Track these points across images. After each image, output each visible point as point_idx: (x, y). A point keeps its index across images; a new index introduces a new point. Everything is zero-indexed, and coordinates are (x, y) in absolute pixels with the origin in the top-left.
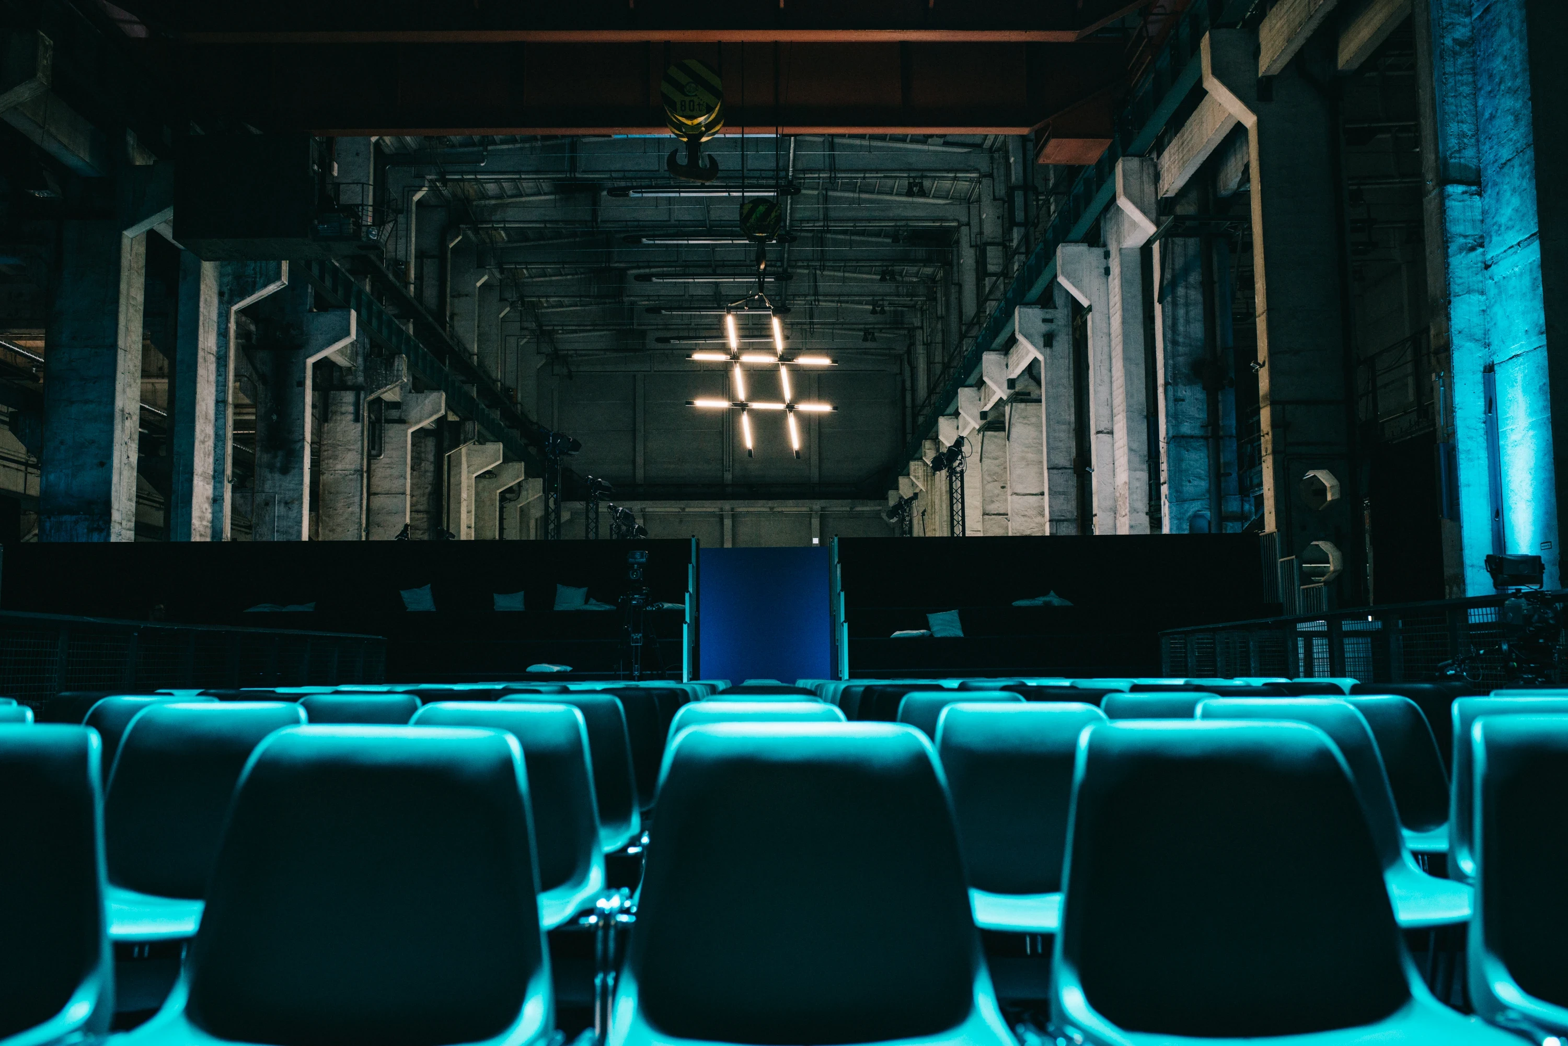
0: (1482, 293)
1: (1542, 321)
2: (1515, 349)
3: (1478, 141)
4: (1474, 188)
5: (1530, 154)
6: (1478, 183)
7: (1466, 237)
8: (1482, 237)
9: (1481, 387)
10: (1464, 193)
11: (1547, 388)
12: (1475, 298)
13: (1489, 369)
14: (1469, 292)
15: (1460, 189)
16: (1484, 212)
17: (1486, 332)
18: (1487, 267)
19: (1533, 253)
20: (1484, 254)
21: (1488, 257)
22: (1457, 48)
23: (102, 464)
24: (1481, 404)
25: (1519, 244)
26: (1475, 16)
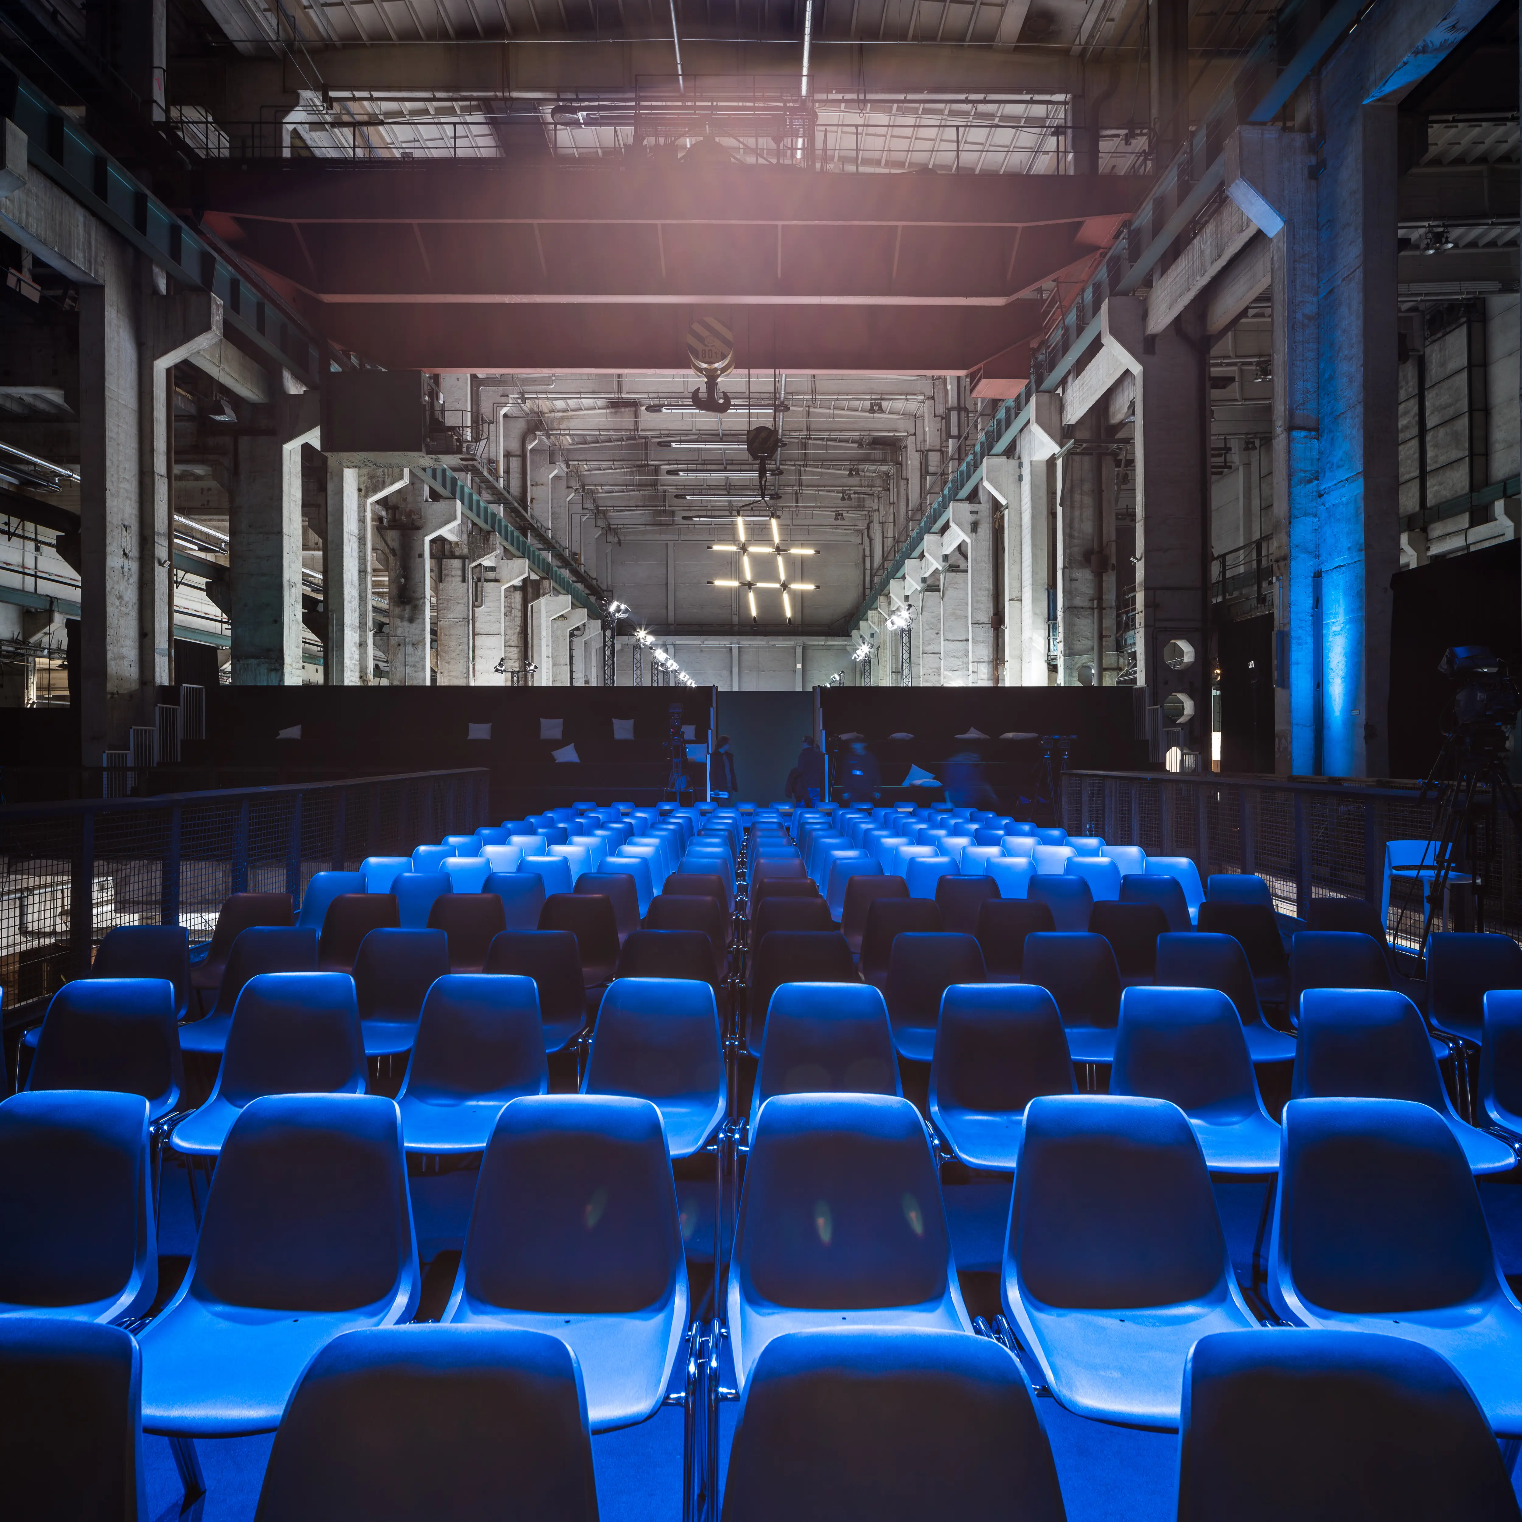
0: (1315, 516)
1: (1362, 541)
2: (1338, 561)
3: (1318, 395)
4: (1313, 433)
5: (1360, 409)
6: (1317, 430)
7: (1305, 472)
8: (1318, 472)
9: (1311, 589)
10: (1305, 437)
11: (1363, 593)
12: (1310, 519)
13: (1318, 576)
14: (1305, 515)
15: (1303, 433)
16: (1321, 453)
17: (1317, 546)
18: (1320, 496)
19: (1357, 489)
20: (1318, 485)
21: (1322, 488)
22: (1306, 321)
23: (276, 621)
24: (1309, 602)
25: (1347, 480)
26: (1321, 296)
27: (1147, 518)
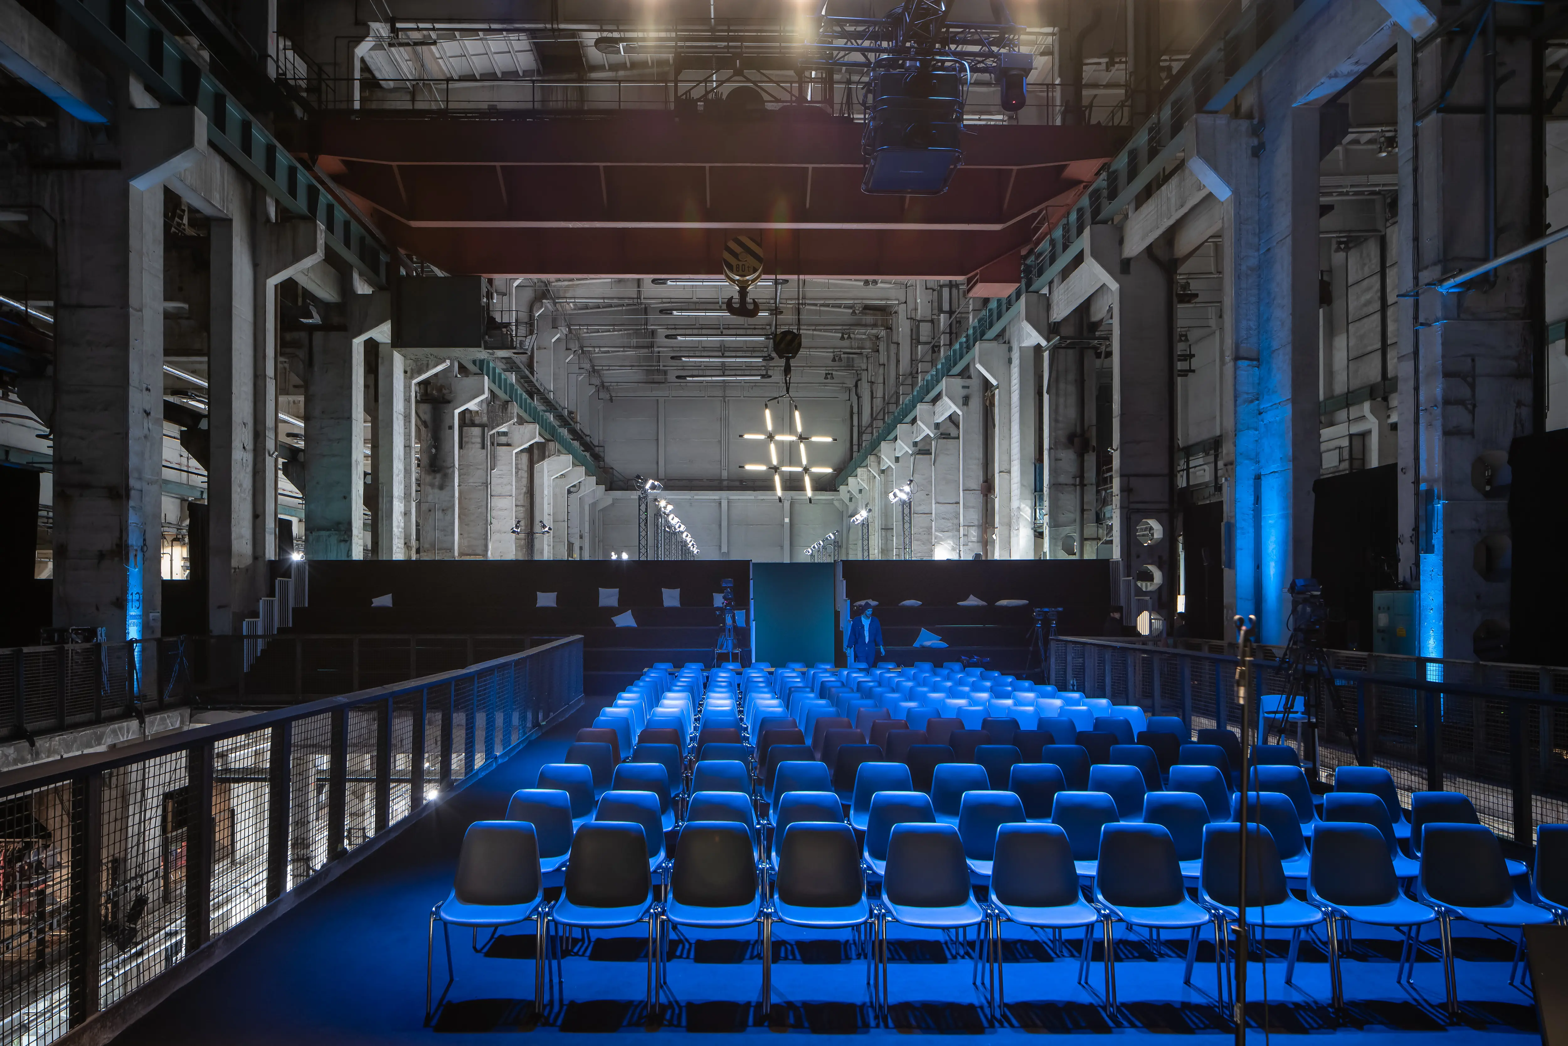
0: (1256, 430)
1: (1290, 453)
2: (1274, 467)
3: (1259, 332)
4: (1255, 363)
5: (1289, 348)
6: (1258, 360)
7: (1247, 393)
8: (1258, 394)
9: (1252, 489)
10: (1249, 366)
11: (1291, 495)
12: (1251, 432)
13: (1258, 478)
14: (1248, 429)
15: (1246, 363)
16: (1260, 379)
17: (1257, 454)
18: (1260, 413)
19: (1288, 410)
20: (1258, 405)
21: (1262, 407)
22: (1249, 272)
23: (345, 498)
24: (1252, 499)
25: (1279, 403)
26: (1262, 252)
27: (1122, 415)
